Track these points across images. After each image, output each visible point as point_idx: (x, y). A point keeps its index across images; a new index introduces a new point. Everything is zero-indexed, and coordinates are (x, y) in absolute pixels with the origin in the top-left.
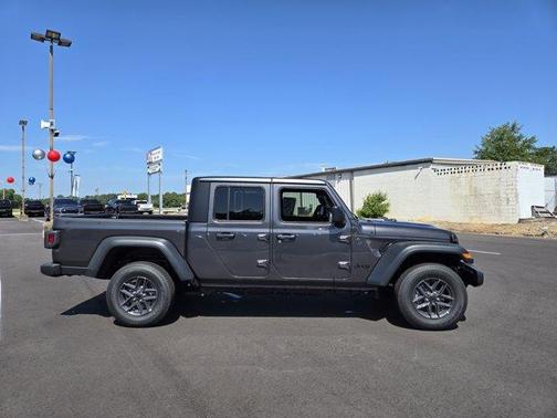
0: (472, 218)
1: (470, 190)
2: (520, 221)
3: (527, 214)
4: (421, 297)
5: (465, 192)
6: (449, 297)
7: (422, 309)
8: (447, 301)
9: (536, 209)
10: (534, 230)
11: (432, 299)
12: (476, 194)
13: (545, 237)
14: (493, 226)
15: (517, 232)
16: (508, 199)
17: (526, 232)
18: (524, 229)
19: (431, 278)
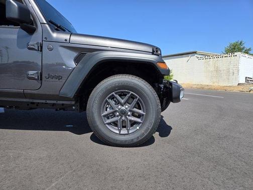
0: (214, 83)
1: (214, 68)
2: (239, 84)
3: (243, 81)
4: (112, 111)
5: (212, 69)
6: (141, 112)
7: (109, 124)
8: (139, 116)
9: (248, 79)
10: (246, 89)
11: (123, 113)
12: (217, 70)
13: (251, 92)
14: (224, 86)
15: (236, 90)
16: (234, 73)
17: (241, 90)
18: (241, 88)
19: (122, 91)
